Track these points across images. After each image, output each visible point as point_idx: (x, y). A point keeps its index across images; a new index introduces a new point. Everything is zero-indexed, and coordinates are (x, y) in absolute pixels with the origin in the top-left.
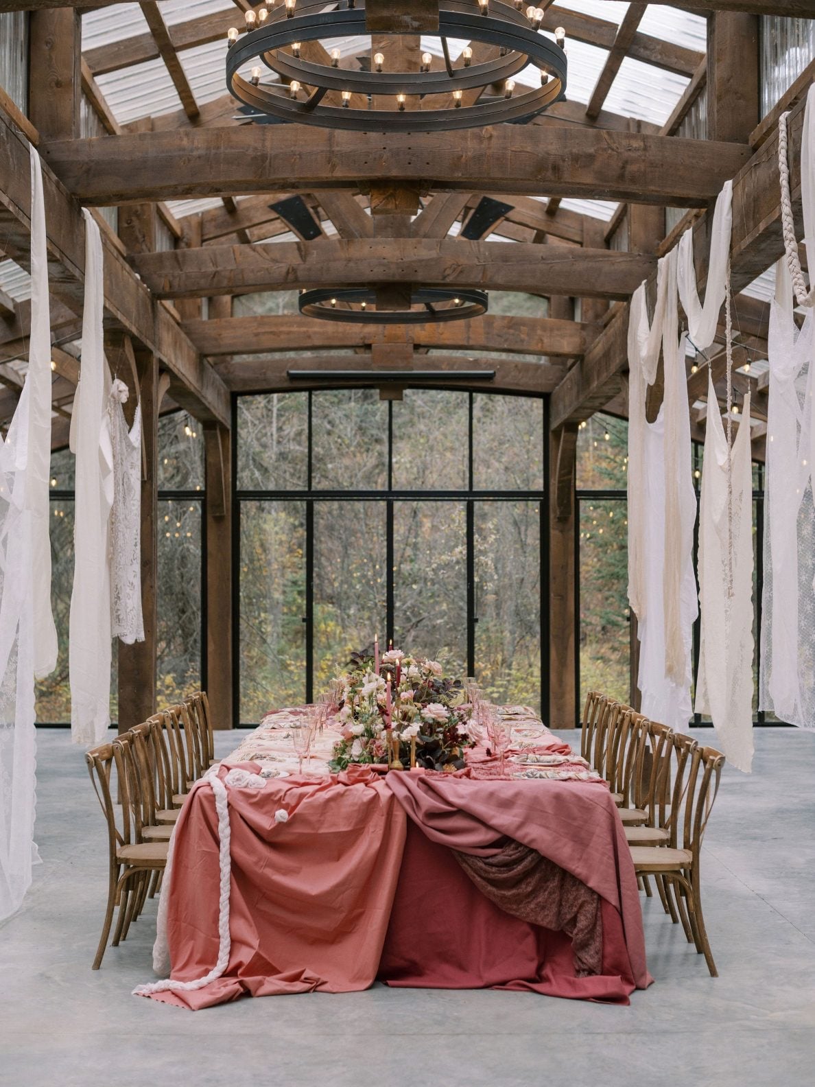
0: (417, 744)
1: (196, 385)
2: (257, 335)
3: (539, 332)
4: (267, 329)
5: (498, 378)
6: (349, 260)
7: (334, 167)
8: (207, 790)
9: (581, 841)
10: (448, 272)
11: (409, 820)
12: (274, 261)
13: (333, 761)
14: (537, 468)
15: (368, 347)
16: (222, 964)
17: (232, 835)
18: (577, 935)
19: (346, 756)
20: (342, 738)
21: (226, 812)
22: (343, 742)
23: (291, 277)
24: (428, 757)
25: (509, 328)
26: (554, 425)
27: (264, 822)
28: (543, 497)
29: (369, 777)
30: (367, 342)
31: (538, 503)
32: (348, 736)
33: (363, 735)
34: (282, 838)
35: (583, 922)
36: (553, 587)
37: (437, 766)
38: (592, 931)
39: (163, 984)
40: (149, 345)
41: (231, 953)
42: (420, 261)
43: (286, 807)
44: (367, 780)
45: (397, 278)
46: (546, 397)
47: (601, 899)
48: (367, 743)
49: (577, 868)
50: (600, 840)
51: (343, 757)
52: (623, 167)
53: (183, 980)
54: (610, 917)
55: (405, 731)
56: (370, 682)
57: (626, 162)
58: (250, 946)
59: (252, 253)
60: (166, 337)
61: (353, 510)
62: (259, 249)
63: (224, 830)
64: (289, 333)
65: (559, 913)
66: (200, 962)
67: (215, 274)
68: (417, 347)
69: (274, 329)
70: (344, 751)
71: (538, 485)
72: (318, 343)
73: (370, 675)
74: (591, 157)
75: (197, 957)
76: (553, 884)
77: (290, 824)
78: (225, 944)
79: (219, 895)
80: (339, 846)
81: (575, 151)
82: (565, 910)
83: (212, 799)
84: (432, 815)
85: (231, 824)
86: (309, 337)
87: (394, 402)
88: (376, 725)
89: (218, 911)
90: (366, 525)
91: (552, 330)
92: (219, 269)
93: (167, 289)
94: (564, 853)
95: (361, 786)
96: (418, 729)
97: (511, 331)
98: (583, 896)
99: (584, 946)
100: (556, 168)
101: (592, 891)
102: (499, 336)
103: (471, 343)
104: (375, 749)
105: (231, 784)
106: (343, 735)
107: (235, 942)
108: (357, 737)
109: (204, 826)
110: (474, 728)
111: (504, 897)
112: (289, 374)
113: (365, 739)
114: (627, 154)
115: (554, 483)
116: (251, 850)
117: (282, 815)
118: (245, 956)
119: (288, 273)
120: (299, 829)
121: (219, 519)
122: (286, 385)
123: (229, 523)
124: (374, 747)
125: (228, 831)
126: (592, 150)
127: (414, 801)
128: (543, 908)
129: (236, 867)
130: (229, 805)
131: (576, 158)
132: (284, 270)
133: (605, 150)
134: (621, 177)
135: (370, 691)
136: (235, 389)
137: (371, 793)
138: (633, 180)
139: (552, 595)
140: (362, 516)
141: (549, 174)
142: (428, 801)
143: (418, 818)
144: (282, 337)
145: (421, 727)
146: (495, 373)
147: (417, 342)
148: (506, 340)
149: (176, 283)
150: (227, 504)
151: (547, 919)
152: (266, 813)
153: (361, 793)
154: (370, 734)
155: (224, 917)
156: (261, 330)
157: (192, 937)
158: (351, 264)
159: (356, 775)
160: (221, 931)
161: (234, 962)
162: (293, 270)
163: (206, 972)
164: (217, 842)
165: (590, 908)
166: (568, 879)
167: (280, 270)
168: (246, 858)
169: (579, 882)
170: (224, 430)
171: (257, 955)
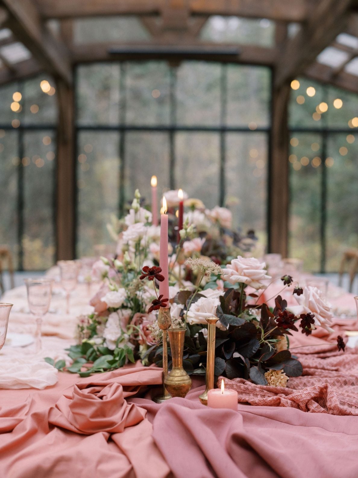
13: (77, 346)
19: (95, 341)
20: (90, 310)
22: (92, 317)
24: (236, 355)
29: (116, 417)
32: (102, 308)
33: (124, 307)
37: (253, 371)
44: (112, 424)
48: (131, 318)
51: (91, 341)
55: (193, 307)
56: (136, 222)
70: (93, 332)
73: (136, 211)
88: (145, 291)
96: (218, 303)
104: (141, 332)
106: (93, 304)
108: (115, 310)
110: (318, 301)
113: (127, 313)
124: (140, 328)
135: (135, 236)
145: (221, 298)
159: (88, 412)
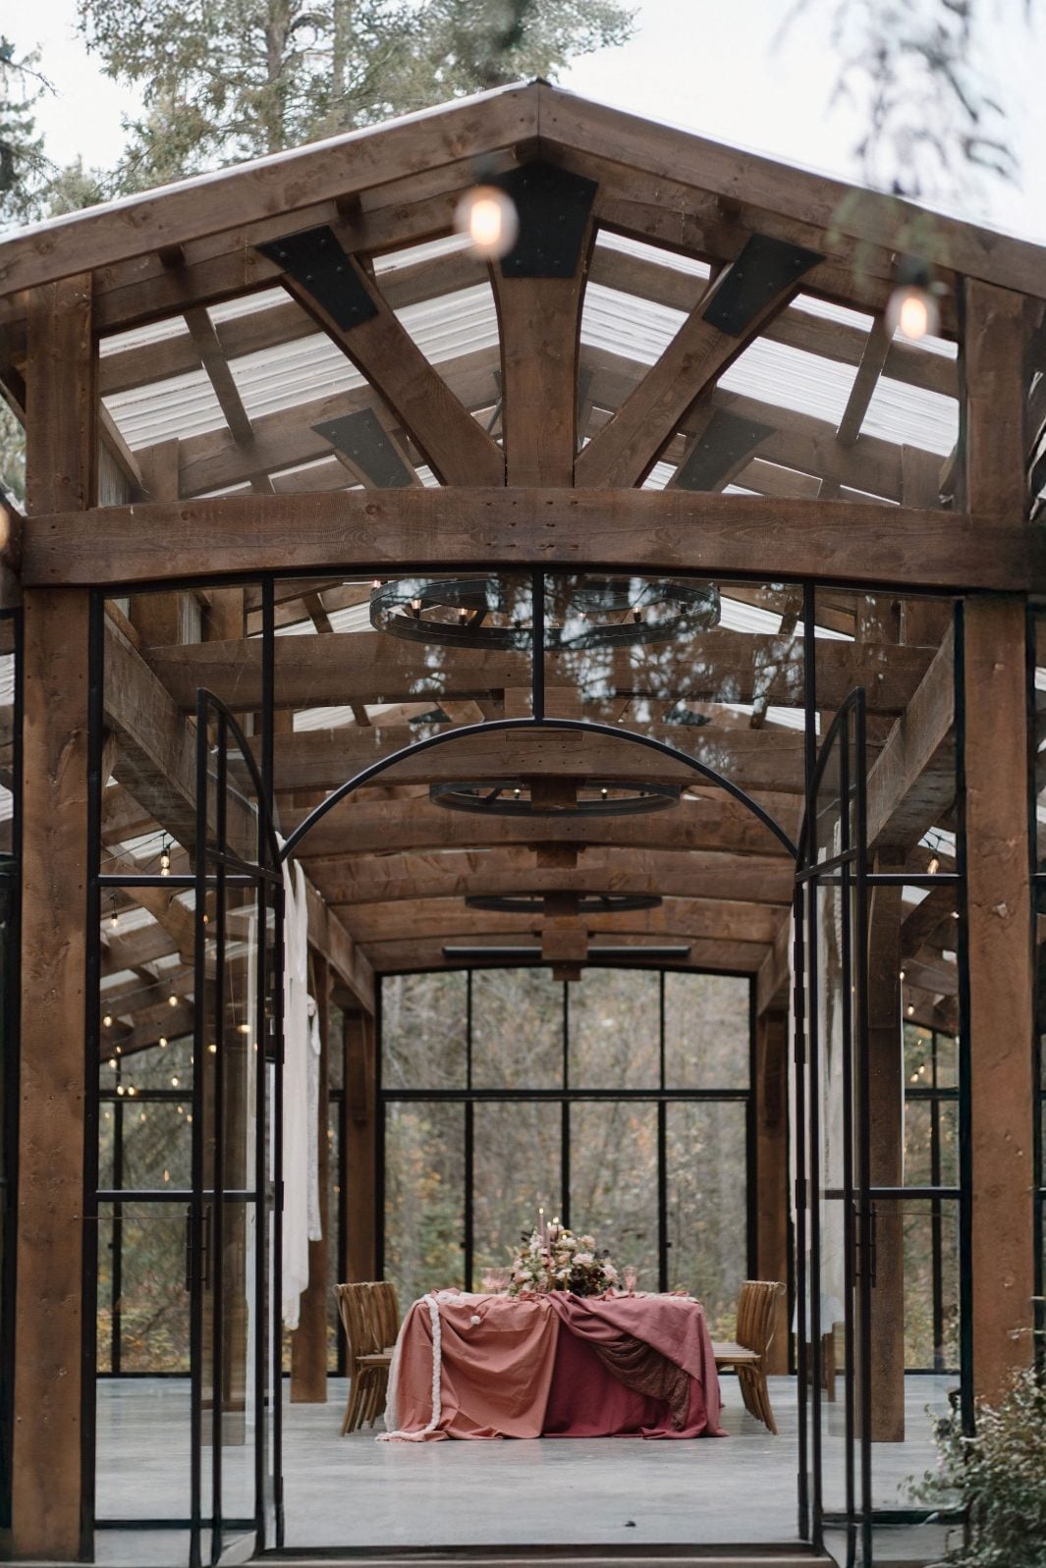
0: (569, 1281)
1: (348, 973)
2: (415, 921)
3: (726, 917)
4: (427, 915)
5: (694, 955)
6: (518, 870)
7: (507, 832)
8: (424, 1305)
9: (679, 1338)
10: (614, 881)
11: (562, 1322)
12: (445, 871)
14: (743, 1063)
15: (538, 934)
16: (435, 1421)
17: (442, 1335)
18: (674, 1401)
21: (438, 1318)
23: (462, 886)
24: (576, 1287)
25: (693, 913)
26: (760, 1011)
27: (464, 1325)
28: (748, 1096)
29: (535, 1299)
30: (538, 929)
31: (744, 1103)
34: (476, 1336)
35: (677, 1392)
36: (761, 1203)
37: (582, 1292)
38: (682, 1398)
39: (396, 1433)
40: (326, 955)
41: (441, 1414)
42: (588, 870)
43: (478, 1314)
44: (533, 1300)
45: (565, 887)
46: (753, 977)
47: (690, 1377)
49: (676, 1357)
50: (691, 1337)
52: (744, 832)
53: (410, 1432)
54: (695, 1388)
55: (560, 1274)
57: (746, 828)
58: (453, 1407)
59: (422, 863)
60: (333, 938)
61: (519, 1112)
62: (430, 859)
63: (436, 1331)
64: (451, 919)
65: (662, 1388)
66: (419, 1423)
67: (388, 883)
68: (591, 934)
69: (435, 915)
71: (744, 1084)
72: (481, 928)
74: (717, 824)
75: (418, 1419)
76: (659, 1366)
77: (481, 1325)
78: (436, 1408)
79: (432, 1375)
80: (515, 1339)
81: (704, 819)
82: (666, 1385)
83: (427, 1311)
84: (577, 1317)
85: (441, 1327)
86: (474, 924)
87: (571, 984)
89: (432, 1386)
90: (540, 1133)
91: (739, 915)
92: (392, 878)
93: (341, 898)
94: (664, 1344)
95: (529, 1302)
96: (570, 1271)
97: (695, 917)
98: (679, 1375)
99: (677, 1408)
100: (689, 834)
101: (685, 1372)
102: (682, 922)
103: (651, 929)
105: (440, 1301)
107: (444, 1406)
109: (422, 1329)
111: (625, 1375)
112: (444, 951)
114: (748, 821)
115: (760, 1078)
116: (455, 1345)
117: (475, 1319)
118: (450, 1415)
119: (458, 883)
120: (487, 1329)
121: (361, 1125)
122: (441, 963)
123: (372, 1129)
125: (439, 1331)
126: (717, 818)
127: (565, 1309)
128: (652, 1383)
129: (445, 1357)
130: (440, 1315)
131: (705, 825)
132: (455, 880)
133: (728, 818)
134: (742, 840)
136: (380, 969)
137: (535, 1306)
138: (752, 843)
139: (760, 1214)
140: (533, 1121)
141: (683, 837)
142: (573, 1308)
143: (567, 1320)
144: (444, 923)
145: (572, 1270)
146: (689, 950)
147: (591, 929)
148: (689, 927)
149: (349, 892)
150: (371, 1106)
151: (654, 1391)
152: (464, 1319)
153: (530, 1307)
154: (535, 1278)
155: (436, 1389)
156: (421, 916)
157: (414, 1407)
158: (521, 874)
160: (434, 1399)
161: (444, 1419)
162: (463, 880)
163: (424, 1427)
164: (431, 1339)
165: (682, 1383)
166: (669, 1364)
167: (451, 879)
168: (450, 1350)
169: (676, 1366)
170: (368, 1018)
171: (459, 1413)
